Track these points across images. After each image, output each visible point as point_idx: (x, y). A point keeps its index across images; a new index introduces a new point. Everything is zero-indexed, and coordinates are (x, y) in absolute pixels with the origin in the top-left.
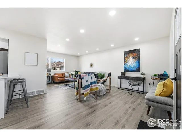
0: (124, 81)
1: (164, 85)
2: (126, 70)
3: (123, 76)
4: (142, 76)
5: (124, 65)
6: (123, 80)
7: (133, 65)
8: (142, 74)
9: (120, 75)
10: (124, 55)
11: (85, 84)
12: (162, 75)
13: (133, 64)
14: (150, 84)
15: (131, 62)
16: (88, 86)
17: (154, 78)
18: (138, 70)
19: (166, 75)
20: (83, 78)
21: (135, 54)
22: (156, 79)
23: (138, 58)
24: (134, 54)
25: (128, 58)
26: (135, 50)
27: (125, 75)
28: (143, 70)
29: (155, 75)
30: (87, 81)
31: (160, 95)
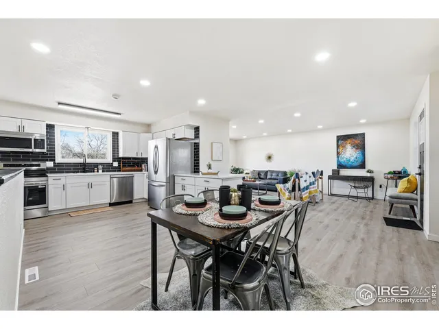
0: (336, 183)
1: (409, 181)
2: (341, 166)
3: (335, 176)
4: (369, 175)
5: (338, 157)
6: (335, 181)
7: (353, 158)
8: (368, 171)
9: (331, 174)
10: (338, 141)
11: (303, 185)
12: (400, 173)
13: (353, 156)
14: (381, 186)
15: (350, 153)
16: (307, 188)
17: (389, 176)
18: (362, 166)
19: (405, 172)
20: (302, 177)
21: (357, 142)
22: (392, 178)
23: (361, 147)
24: (354, 140)
25: (345, 147)
26: (357, 135)
27: (339, 173)
28: (369, 166)
29: (390, 173)
30: (305, 181)
31: (403, 192)
